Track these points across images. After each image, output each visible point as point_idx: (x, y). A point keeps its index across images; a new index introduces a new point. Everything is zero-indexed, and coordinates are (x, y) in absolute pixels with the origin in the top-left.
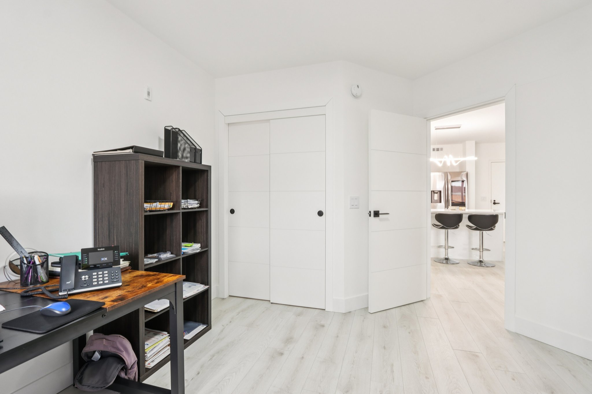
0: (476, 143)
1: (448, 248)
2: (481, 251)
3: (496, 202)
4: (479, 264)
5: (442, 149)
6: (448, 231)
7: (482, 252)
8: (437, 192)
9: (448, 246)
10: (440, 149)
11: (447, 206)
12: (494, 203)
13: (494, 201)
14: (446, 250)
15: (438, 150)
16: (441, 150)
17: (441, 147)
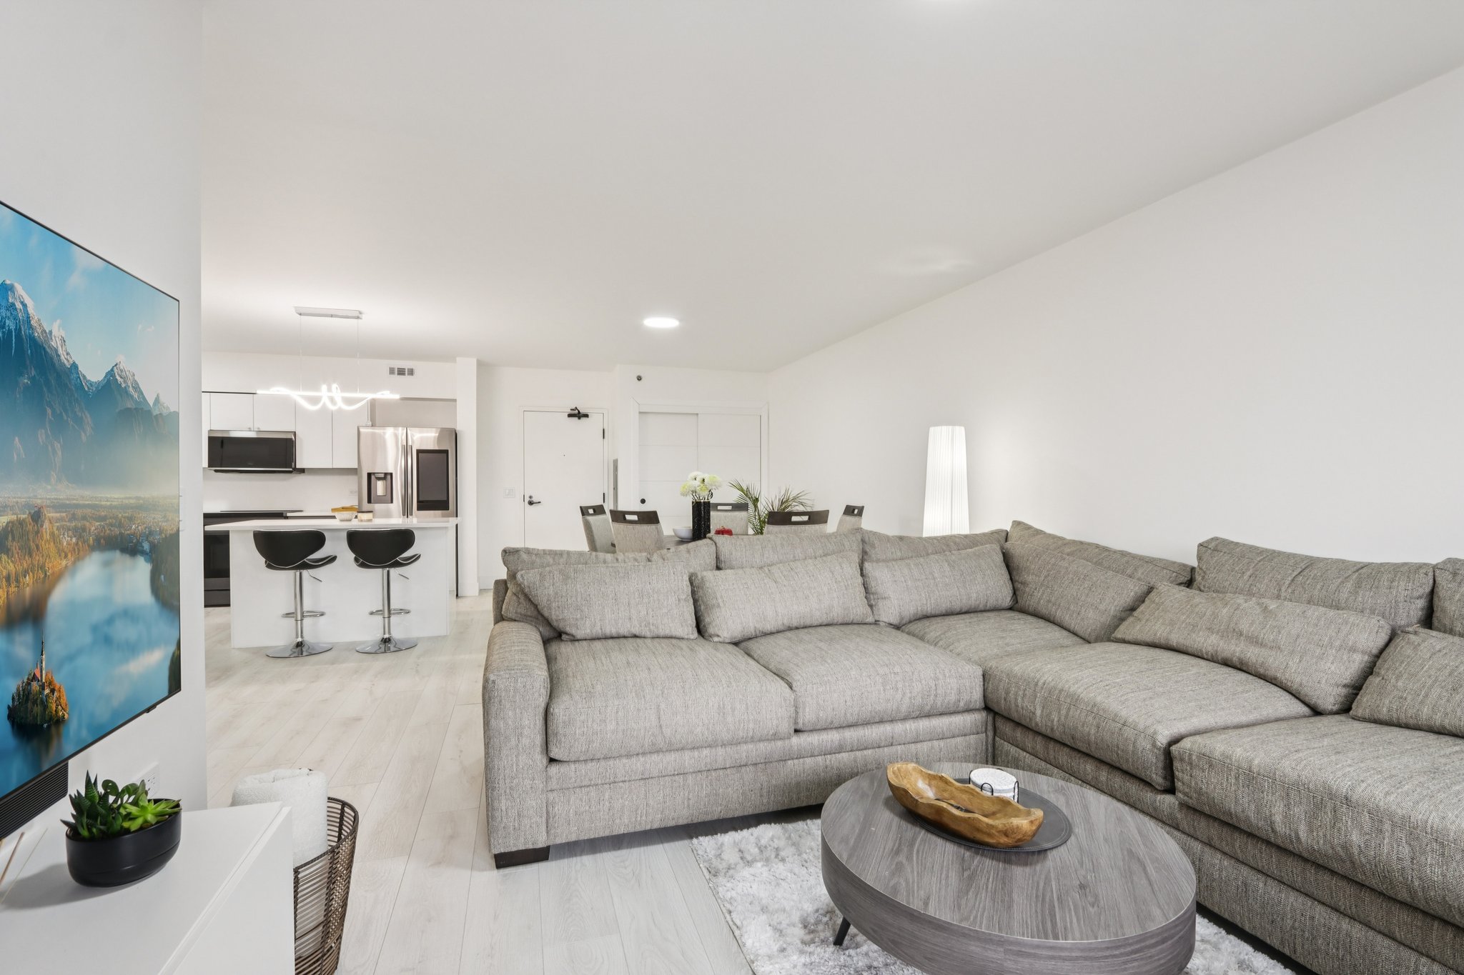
0: (481, 365)
1: (303, 616)
2: (386, 615)
3: (534, 500)
4: (383, 646)
5: (411, 372)
6: (301, 574)
7: (389, 617)
8: (382, 476)
9: (302, 613)
10: (406, 370)
11: (407, 511)
12: (531, 503)
13: (531, 497)
14: (297, 624)
15: (401, 372)
16: (408, 374)
17: (410, 367)
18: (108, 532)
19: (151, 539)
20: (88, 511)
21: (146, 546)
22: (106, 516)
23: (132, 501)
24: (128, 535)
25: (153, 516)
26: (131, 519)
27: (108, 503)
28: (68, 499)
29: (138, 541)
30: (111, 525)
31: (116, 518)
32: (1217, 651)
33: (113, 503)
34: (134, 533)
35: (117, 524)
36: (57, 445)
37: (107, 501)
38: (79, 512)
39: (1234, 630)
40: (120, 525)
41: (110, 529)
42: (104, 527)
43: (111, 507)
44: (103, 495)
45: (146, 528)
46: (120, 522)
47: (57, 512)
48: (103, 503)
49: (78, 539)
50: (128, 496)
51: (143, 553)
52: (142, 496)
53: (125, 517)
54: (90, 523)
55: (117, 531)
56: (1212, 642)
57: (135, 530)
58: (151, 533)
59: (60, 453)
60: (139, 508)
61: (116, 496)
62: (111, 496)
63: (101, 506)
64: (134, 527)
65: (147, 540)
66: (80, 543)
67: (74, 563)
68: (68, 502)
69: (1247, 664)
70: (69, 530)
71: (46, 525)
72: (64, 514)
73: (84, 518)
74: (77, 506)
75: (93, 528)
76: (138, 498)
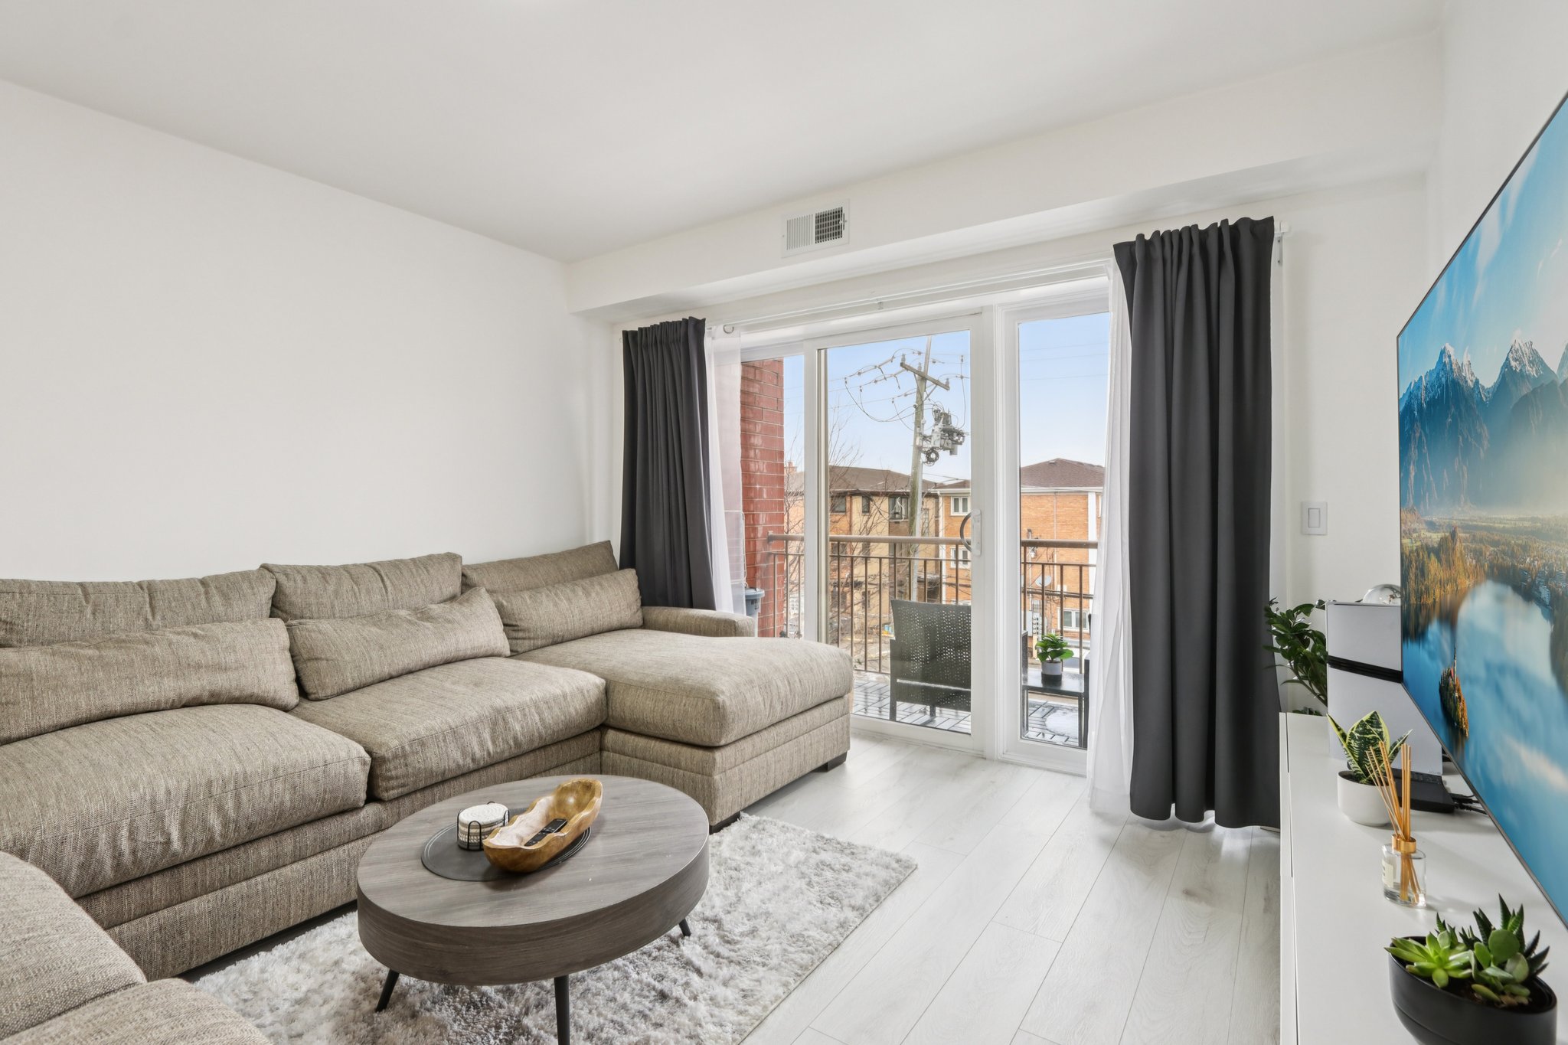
18: (1500, 560)
19: (1552, 584)
20: (1484, 533)
21: (1545, 594)
22: (1499, 540)
23: (1527, 524)
24: (1520, 569)
25: (1556, 548)
26: (1525, 548)
27: (1501, 526)
28: (1471, 520)
29: (1533, 581)
30: (1503, 552)
31: (1508, 544)
32: (180, 694)
33: (1507, 526)
34: (1529, 568)
35: (1510, 552)
36: (1465, 468)
37: (1500, 523)
38: (1478, 534)
39: (189, 664)
40: (1513, 555)
41: (1502, 558)
42: (1497, 554)
43: (1504, 530)
44: (1496, 516)
45: (1544, 565)
46: (1513, 551)
47: (1464, 533)
48: (1496, 525)
49: (1476, 562)
50: (1522, 516)
51: (1540, 602)
52: (1540, 517)
53: (1518, 545)
54: (1486, 547)
55: (1509, 562)
56: (170, 686)
57: (1530, 565)
58: (1552, 575)
59: (1466, 475)
60: (1535, 533)
61: (1509, 517)
62: (1505, 516)
63: (1495, 529)
64: (1528, 560)
65: (1546, 583)
66: (1478, 567)
67: (1474, 586)
68: (1470, 523)
69: (219, 695)
70: (1471, 551)
71: (1458, 544)
72: (1468, 535)
73: (1481, 541)
74: (1476, 527)
75: (1488, 553)
76: (1534, 520)
